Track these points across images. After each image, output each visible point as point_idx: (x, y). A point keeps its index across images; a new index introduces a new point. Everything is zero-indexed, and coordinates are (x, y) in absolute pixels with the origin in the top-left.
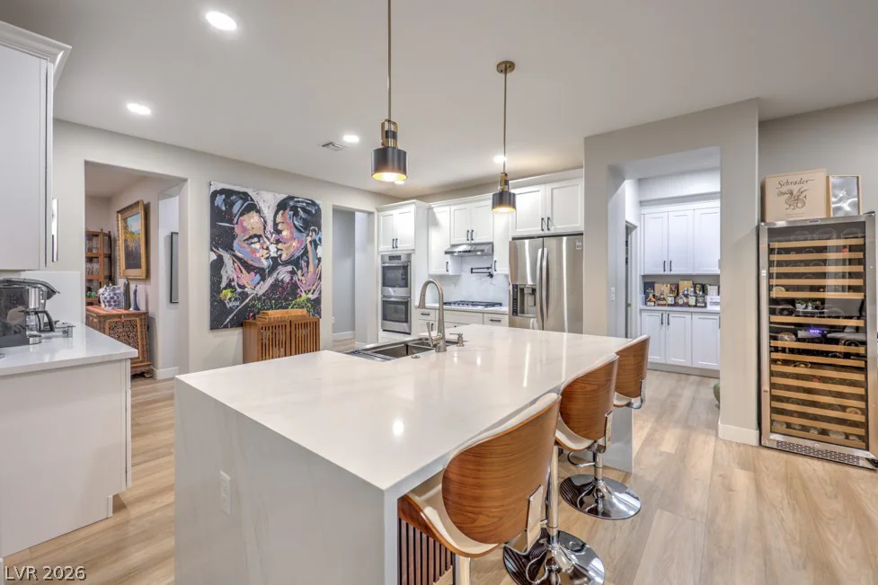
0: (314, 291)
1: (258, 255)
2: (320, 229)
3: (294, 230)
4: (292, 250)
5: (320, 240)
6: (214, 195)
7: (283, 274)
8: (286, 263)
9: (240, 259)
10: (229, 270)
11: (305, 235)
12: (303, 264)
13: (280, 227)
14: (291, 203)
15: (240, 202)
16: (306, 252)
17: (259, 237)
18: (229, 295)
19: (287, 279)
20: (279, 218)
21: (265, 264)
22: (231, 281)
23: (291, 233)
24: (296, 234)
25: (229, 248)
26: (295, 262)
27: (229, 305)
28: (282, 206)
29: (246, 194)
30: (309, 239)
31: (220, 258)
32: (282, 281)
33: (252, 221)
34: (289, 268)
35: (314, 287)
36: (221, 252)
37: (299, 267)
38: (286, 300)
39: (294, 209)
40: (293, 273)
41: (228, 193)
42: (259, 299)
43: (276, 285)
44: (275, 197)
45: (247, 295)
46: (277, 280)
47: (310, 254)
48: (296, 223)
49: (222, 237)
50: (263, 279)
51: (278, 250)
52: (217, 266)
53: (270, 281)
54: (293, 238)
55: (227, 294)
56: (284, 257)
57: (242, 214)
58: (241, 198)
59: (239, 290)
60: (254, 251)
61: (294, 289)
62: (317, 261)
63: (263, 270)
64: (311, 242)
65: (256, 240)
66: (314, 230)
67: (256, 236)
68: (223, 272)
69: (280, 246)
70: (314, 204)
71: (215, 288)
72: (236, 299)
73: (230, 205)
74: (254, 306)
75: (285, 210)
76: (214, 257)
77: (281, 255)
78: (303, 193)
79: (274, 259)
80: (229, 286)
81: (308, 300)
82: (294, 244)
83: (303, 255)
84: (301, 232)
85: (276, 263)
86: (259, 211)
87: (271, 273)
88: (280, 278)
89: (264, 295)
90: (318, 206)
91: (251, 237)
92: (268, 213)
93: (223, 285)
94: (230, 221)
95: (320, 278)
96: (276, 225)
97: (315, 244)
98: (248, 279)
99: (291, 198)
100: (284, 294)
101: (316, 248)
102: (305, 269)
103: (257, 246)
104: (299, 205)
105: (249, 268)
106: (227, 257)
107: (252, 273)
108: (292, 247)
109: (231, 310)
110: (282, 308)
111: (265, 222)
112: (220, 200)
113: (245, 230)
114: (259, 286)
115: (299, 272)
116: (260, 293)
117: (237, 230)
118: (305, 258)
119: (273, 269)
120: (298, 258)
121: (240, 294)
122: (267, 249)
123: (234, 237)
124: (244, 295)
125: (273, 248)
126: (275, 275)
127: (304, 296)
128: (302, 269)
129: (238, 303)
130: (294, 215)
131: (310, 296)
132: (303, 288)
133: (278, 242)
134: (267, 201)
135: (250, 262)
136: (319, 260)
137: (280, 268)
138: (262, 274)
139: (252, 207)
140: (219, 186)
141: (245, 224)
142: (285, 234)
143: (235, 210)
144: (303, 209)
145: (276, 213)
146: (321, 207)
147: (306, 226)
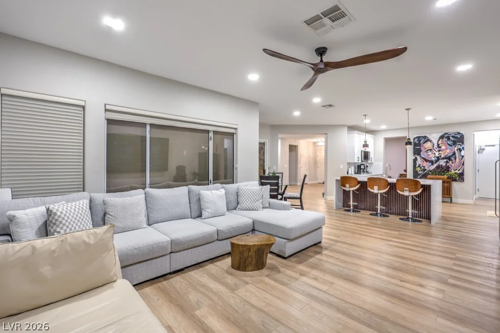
1: (431, 156)
2: (463, 143)
4: (446, 153)
5: (463, 148)
6: (414, 139)
7: (442, 163)
8: (443, 159)
9: (423, 158)
10: (419, 161)
11: (454, 147)
12: (453, 158)
13: (440, 145)
14: (446, 136)
15: (423, 139)
16: (454, 154)
17: (431, 150)
19: (444, 164)
20: (440, 142)
21: (434, 159)
23: (446, 147)
24: (448, 147)
25: (419, 154)
26: (448, 158)
27: (419, 173)
28: (442, 137)
29: (426, 137)
30: (456, 148)
32: (441, 165)
33: (428, 145)
34: (445, 160)
35: (459, 168)
36: (416, 156)
37: (450, 160)
38: (443, 172)
39: (448, 138)
40: (447, 162)
41: (419, 137)
42: (431, 171)
43: (438, 167)
45: (426, 170)
46: (439, 165)
47: (457, 155)
48: (449, 143)
49: (417, 152)
50: (433, 164)
51: (440, 154)
52: (415, 160)
53: (435, 165)
54: (447, 149)
55: (418, 169)
56: (442, 156)
57: (424, 143)
59: (423, 168)
60: (429, 155)
61: (448, 169)
62: (461, 157)
63: (433, 161)
64: (457, 150)
66: (460, 145)
67: (429, 150)
68: (417, 162)
69: (440, 152)
70: (459, 133)
71: (415, 167)
73: (419, 141)
75: (443, 138)
76: (414, 158)
77: (441, 156)
78: (452, 130)
79: (438, 158)
80: (419, 166)
81: (456, 173)
82: (448, 151)
83: (452, 155)
84: (451, 146)
85: (438, 159)
86: (431, 141)
87: (436, 162)
88: (441, 164)
90: (462, 134)
91: (428, 150)
93: (417, 166)
94: (420, 146)
95: (463, 164)
96: (438, 145)
97: (460, 150)
98: (426, 165)
99: (446, 134)
100: (442, 170)
101: (460, 151)
102: (454, 161)
103: (430, 153)
104: (450, 135)
105: (427, 161)
106: (418, 157)
108: (448, 152)
109: (420, 174)
110: (442, 175)
111: (434, 145)
112: (416, 140)
113: (425, 148)
114: (430, 167)
115: (451, 162)
116: (431, 169)
117: (422, 149)
118: (454, 156)
120: (450, 156)
122: (434, 154)
123: (421, 151)
124: (425, 170)
126: (438, 163)
127: (453, 171)
128: (452, 161)
130: (448, 140)
131: (457, 171)
132: (452, 168)
133: (439, 151)
134: (434, 137)
135: (427, 159)
136: (463, 157)
137: (440, 160)
138: (432, 163)
139: (428, 140)
140: (416, 136)
141: (425, 146)
142: (443, 147)
143: (421, 142)
144: (453, 137)
145: (439, 140)
146: (463, 134)
147: (455, 143)
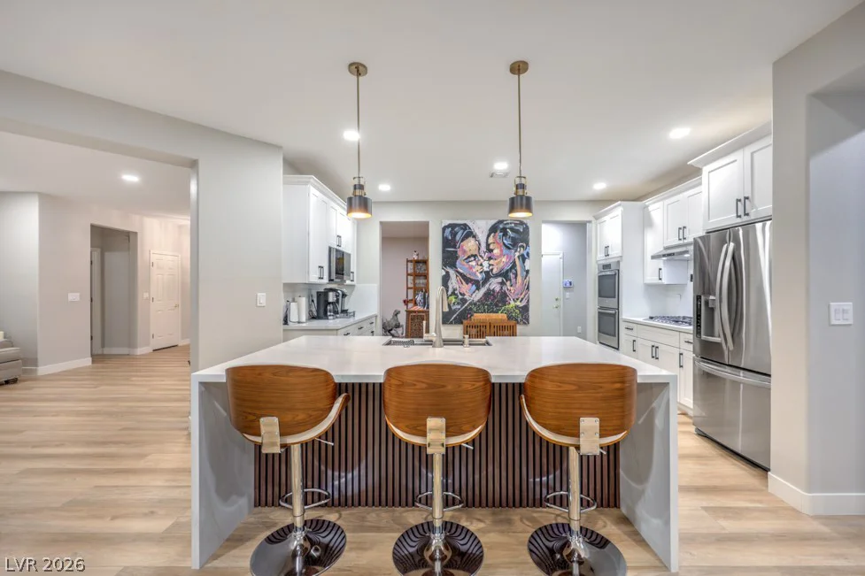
0: (522, 299)
1: (474, 270)
2: (527, 245)
3: (504, 248)
4: (502, 264)
5: (528, 254)
6: (444, 229)
7: (494, 284)
8: (497, 276)
9: (461, 274)
10: (454, 282)
11: (513, 251)
12: (512, 275)
13: (491, 247)
14: (501, 226)
15: (461, 231)
16: (514, 265)
17: (475, 256)
18: (454, 300)
19: (498, 289)
20: (491, 240)
21: (480, 277)
22: (455, 290)
23: (501, 251)
24: (505, 251)
25: (453, 266)
26: (505, 275)
27: (453, 308)
28: (493, 229)
29: (465, 225)
30: (517, 254)
31: (447, 273)
32: (493, 290)
33: (470, 245)
34: (500, 279)
35: (522, 296)
36: (449, 269)
37: (508, 279)
38: (497, 306)
39: (504, 231)
40: (502, 283)
41: (452, 226)
42: (475, 304)
43: (489, 294)
44: (487, 223)
45: (465, 301)
46: (489, 290)
47: (518, 268)
48: (505, 242)
49: (450, 259)
50: (478, 289)
51: (490, 265)
52: (446, 279)
53: (483, 290)
54: (502, 255)
56: (495, 271)
57: (463, 240)
58: (462, 229)
59: (460, 297)
60: (471, 267)
61: (503, 297)
62: (525, 273)
63: (478, 281)
64: (519, 257)
65: (472, 258)
66: (523, 247)
67: (472, 256)
68: (449, 284)
69: (492, 262)
70: (522, 223)
72: (458, 304)
73: (454, 234)
74: (471, 309)
75: (495, 232)
76: (444, 273)
77: (492, 270)
79: (487, 273)
80: (453, 293)
81: (517, 307)
82: (504, 259)
83: (511, 268)
84: (509, 248)
85: (488, 275)
86: (474, 237)
87: (484, 284)
88: (492, 288)
89: (478, 301)
90: (526, 225)
91: (469, 257)
92: (482, 237)
93: (449, 293)
94: (454, 247)
95: (528, 288)
96: (488, 245)
97: (523, 258)
98: (466, 289)
99: (501, 222)
100: (495, 301)
101: (524, 262)
102: (513, 280)
103: (473, 263)
104: (507, 226)
105: (467, 280)
106: (452, 272)
107: (470, 284)
108: (502, 262)
109: (455, 311)
110: (493, 312)
111: (480, 244)
112: (448, 232)
113: (464, 252)
114: (474, 295)
115: (508, 283)
116: (476, 299)
117: (459, 252)
118: (513, 271)
119: (486, 280)
120: (507, 271)
121: (461, 299)
122: (481, 265)
123: (457, 258)
124: (464, 301)
125: (486, 264)
126: (487, 286)
127: (512, 304)
128: (510, 280)
129: (459, 307)
130: (503, 235)
131: (518, 303)
132: (511, 297)
133: (490, 258)
134: (481, 227)
135: (469, 276)
136: (527, 272)
137: (492, 280)
138: (478, 285)
139: (470, 234)
140: (447, 222)
141: (464, 248)
142: (496, 252)
143: (458, 237)
144: (512, 229)
145: (489, 236)
146: (528, 225)
147: (515, 244)
